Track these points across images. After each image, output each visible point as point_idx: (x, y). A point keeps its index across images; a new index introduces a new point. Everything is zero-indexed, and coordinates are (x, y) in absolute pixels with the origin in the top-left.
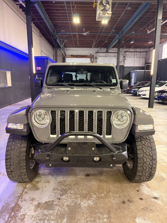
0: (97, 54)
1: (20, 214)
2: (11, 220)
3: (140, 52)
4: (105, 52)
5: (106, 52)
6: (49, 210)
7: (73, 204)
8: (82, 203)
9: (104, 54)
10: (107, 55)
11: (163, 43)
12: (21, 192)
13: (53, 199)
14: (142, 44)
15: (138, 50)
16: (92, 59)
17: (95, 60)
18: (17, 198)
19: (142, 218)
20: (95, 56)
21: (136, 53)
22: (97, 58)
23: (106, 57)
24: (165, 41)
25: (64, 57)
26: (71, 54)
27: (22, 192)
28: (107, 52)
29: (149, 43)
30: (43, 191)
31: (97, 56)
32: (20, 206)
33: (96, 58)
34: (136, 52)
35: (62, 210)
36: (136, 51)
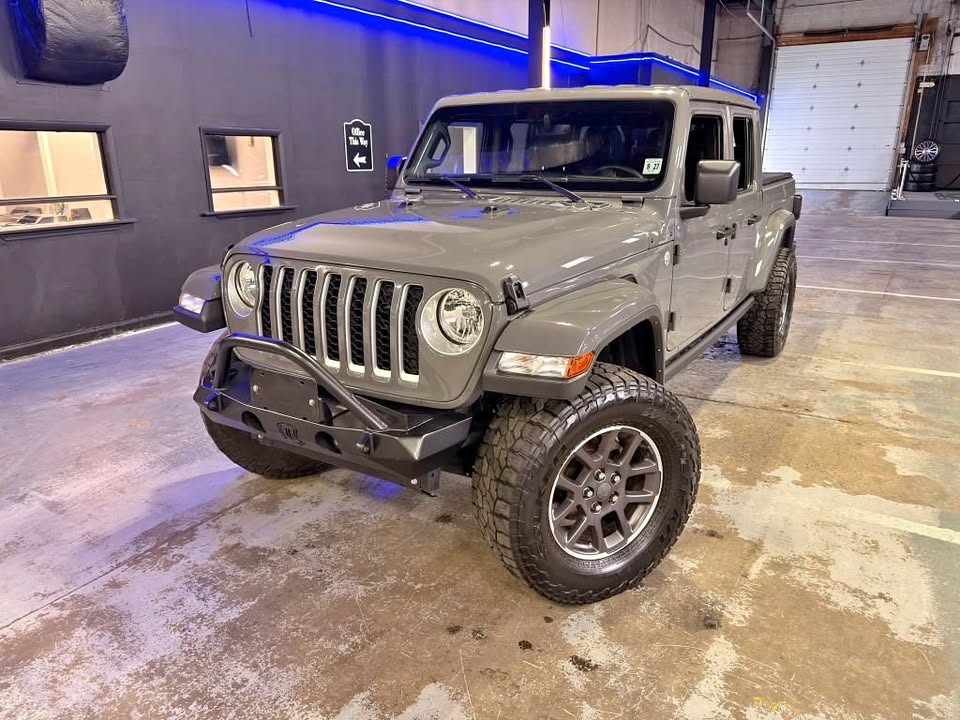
1: (176, 551)
2: (149, 557)
6: (241, 568)
7: (310, 578)
8: (335, 584)
12: (228, 507)
13: (277, 548)
16: (925, 43)
17: (939, 46)
18: (207, 516)
19: (451, 691)
20: (943, 23)
25: (768, 43)
26: (806, 26)
27: (230, 508)
30: (276, 521)
32: (194, 535)
33: (949, 32)
35: (271, 580)
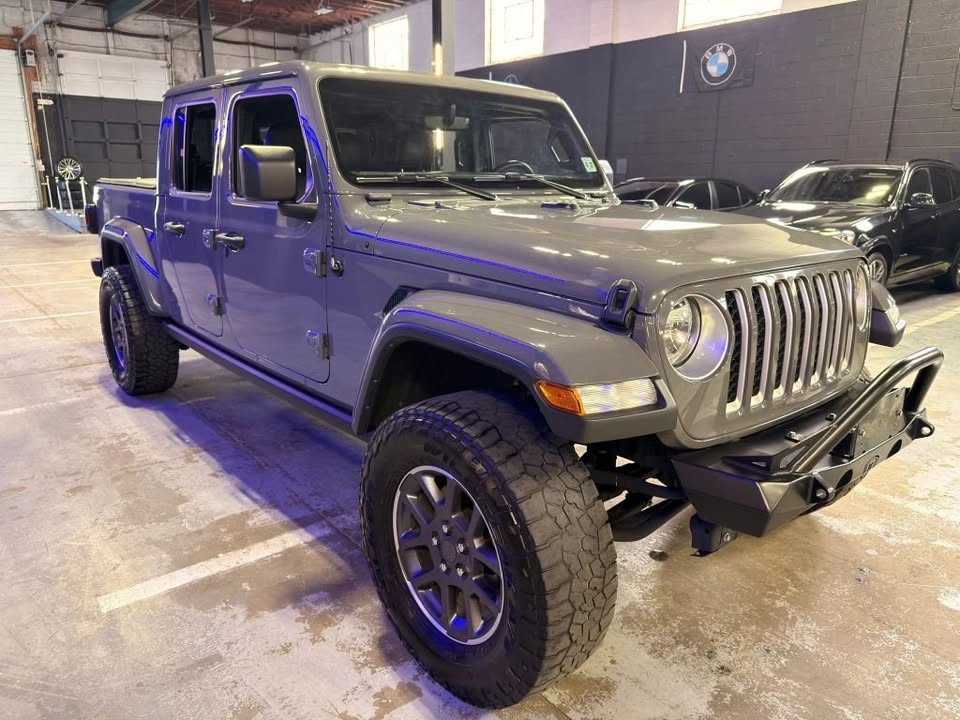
0: (54, 33)
3: (275, 48)
4: (100, 25)
5: (108, 31)
9: (97, 39)
10: (111, 44)
11: (365, 21)
14: (282, 10)
15: (261, 36)
16: (30, 59)
17: (45, 64)
20: (41, 39)
21: (251, 48)
22: (61, 56)
23: (108, 53)
24: (375, 14)
28: (109, 27)
29: (319, 12)
31: (58, 44)
33: (51, 52)
34: (254, 44)
36: (251, 40)
